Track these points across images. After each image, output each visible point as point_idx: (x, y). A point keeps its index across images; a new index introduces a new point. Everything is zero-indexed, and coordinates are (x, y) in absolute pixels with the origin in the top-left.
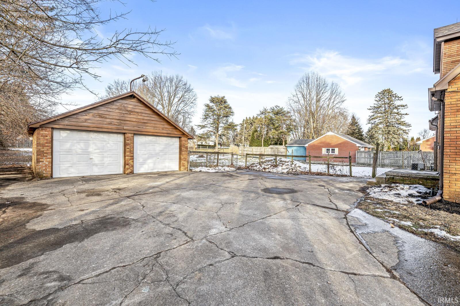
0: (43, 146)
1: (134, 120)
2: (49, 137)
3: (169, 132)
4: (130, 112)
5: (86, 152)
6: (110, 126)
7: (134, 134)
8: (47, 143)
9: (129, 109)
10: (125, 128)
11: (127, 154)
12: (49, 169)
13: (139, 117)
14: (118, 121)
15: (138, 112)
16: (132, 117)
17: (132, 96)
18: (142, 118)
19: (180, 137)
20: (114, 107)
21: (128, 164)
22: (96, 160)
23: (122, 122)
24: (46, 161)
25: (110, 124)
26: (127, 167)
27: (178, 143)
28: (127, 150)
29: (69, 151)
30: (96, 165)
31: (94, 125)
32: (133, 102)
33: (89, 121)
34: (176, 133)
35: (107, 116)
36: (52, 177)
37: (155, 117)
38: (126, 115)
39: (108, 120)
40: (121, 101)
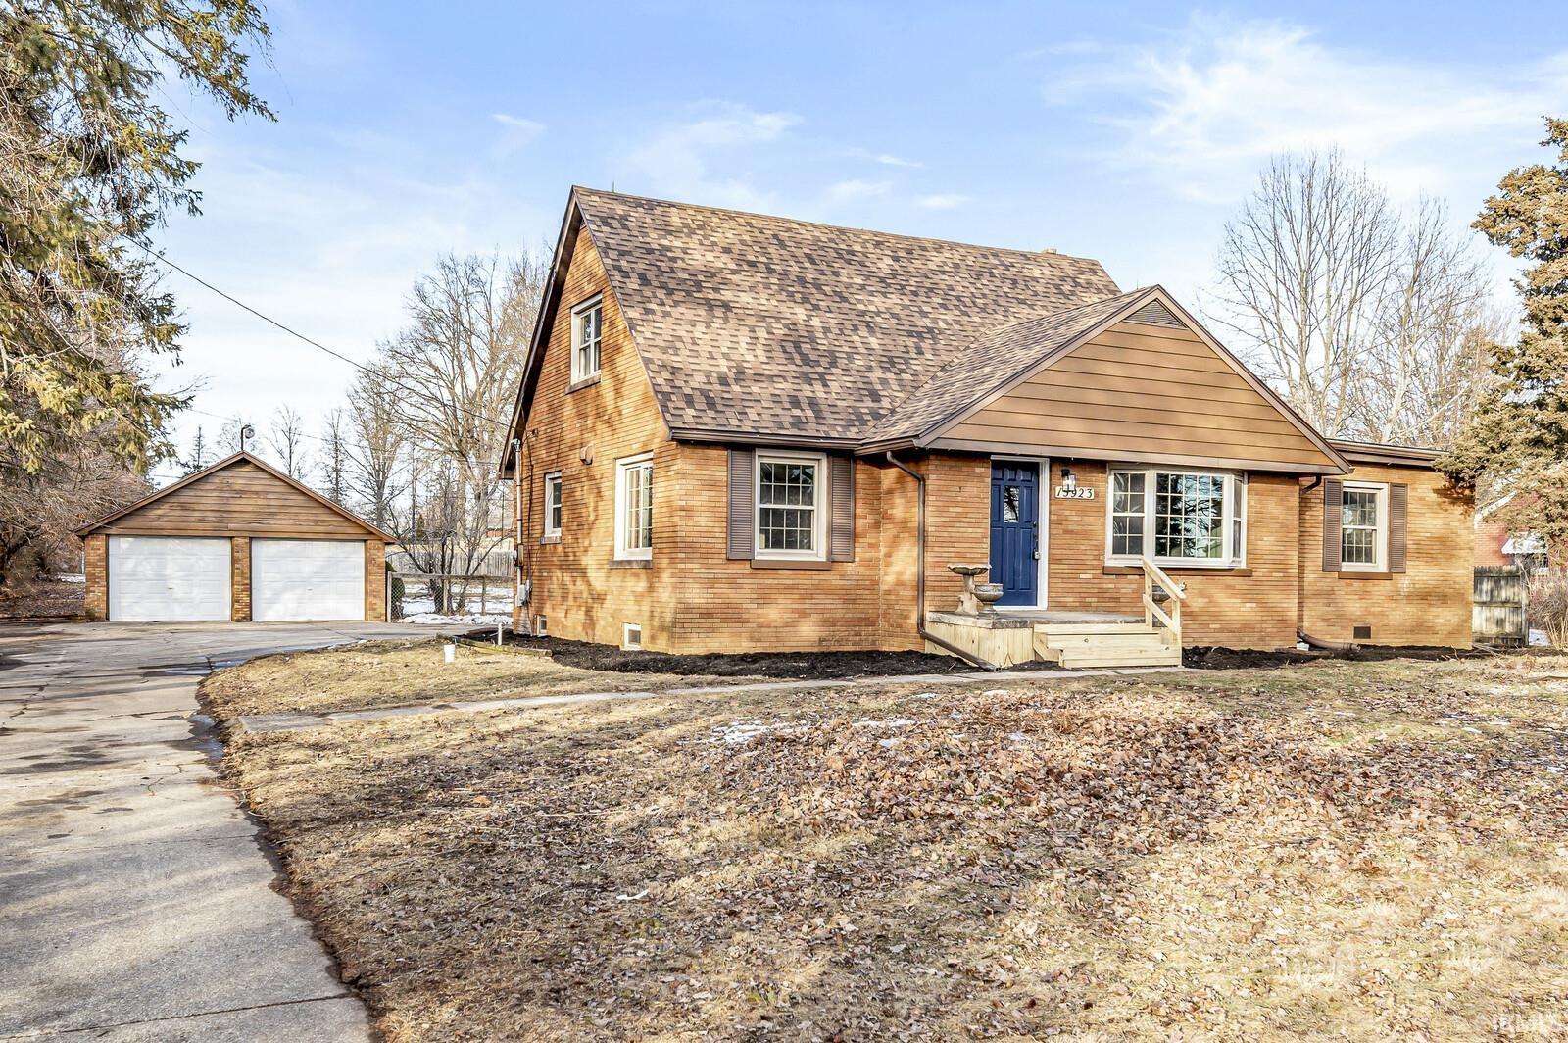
0: (95, 566)
1: (250, 508)
2: (102, 551)
3: (331, 529)
4: (241, 493)
5: (160, 576)
6: (201, 526)
7: (251, 538)
8: (99, 560)
9: (237, 488)
10: (231, 526)
11: (236, 579)
12: (103, 605)
13: (260, 502)
14: (218, 514)
15: (256, 493)
16: (247, 504)
17: (243, 461)
18: (265, 502)
19: (365, 541)
20: (208, 487)
21: (238, 601)
22: (179, 593)
23: (225, 515)
24: (98, 591)
25: (202, 520)
26: (237, 605)
27: (363, 555)
28: (236, 571)
29: (133, 575)
30: (177, 600)
31: (173, 525)
32: (245, 471)
33: (165, 519)
34: (350, 531)
35: (196, 507)
36: (107, 618)
37: (299, 499)
38: (232, 501)
39: (197, 514)
40: (222, 474)
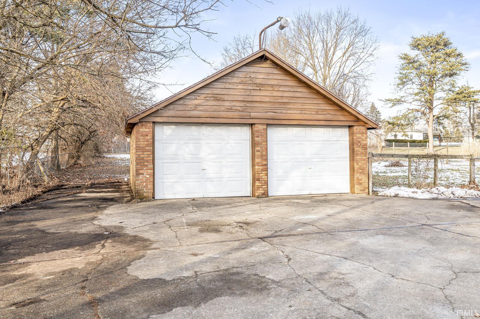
0: (144, 150)
1: (267, 99)
2: (149, 137)
3: (329, 117)
4: (260, 86)
5: (196, 159)
6: (230, 114)
7: (268, 125)
8: (147, 145)
9: (258, 81)
10: (253, 115)
11: (257, 160)
12: (150, 186)
13: (275, 94)
14: (242, 104)
15: (272, 86)
16: (264, 95)
17: (263, 58)
18: (280, 94)
19: (350, 127)
20: (235, 80)
21: (258, 180)
22: (210, 172)
23: (248, 105)
24: (146, 174)
25: (230, 109)
26: (257, 183)
27: (347, 138)
28: (257, 154)
29: (174, 158)
30: (209, 180)
31: (207, 114)
32: (264, 68)
33: (200, 108)
34: (342, 118)
35: (226, 97)
36: (154, 198)
37: (303, 92)
38: (254, 93)
39: (227, 104)
40: (245, 69)
